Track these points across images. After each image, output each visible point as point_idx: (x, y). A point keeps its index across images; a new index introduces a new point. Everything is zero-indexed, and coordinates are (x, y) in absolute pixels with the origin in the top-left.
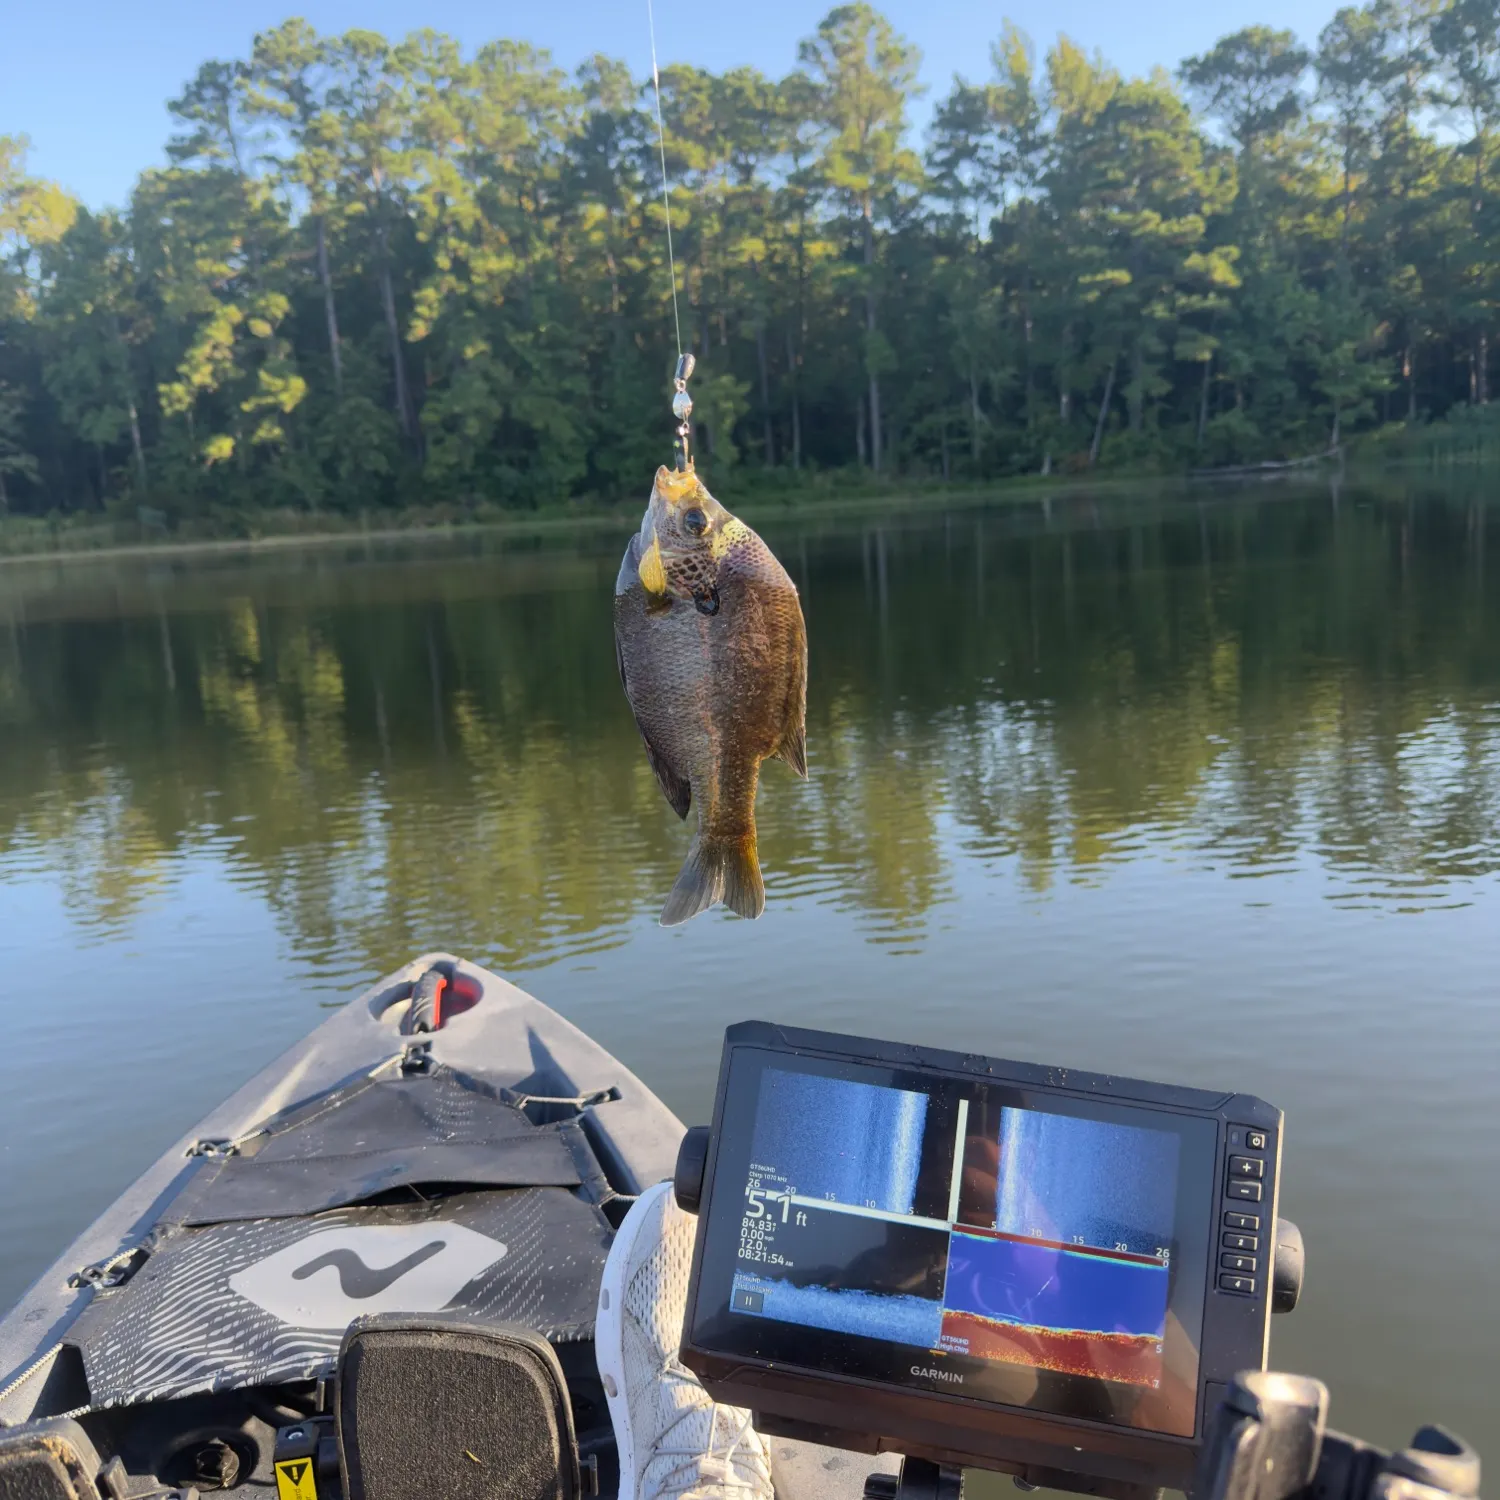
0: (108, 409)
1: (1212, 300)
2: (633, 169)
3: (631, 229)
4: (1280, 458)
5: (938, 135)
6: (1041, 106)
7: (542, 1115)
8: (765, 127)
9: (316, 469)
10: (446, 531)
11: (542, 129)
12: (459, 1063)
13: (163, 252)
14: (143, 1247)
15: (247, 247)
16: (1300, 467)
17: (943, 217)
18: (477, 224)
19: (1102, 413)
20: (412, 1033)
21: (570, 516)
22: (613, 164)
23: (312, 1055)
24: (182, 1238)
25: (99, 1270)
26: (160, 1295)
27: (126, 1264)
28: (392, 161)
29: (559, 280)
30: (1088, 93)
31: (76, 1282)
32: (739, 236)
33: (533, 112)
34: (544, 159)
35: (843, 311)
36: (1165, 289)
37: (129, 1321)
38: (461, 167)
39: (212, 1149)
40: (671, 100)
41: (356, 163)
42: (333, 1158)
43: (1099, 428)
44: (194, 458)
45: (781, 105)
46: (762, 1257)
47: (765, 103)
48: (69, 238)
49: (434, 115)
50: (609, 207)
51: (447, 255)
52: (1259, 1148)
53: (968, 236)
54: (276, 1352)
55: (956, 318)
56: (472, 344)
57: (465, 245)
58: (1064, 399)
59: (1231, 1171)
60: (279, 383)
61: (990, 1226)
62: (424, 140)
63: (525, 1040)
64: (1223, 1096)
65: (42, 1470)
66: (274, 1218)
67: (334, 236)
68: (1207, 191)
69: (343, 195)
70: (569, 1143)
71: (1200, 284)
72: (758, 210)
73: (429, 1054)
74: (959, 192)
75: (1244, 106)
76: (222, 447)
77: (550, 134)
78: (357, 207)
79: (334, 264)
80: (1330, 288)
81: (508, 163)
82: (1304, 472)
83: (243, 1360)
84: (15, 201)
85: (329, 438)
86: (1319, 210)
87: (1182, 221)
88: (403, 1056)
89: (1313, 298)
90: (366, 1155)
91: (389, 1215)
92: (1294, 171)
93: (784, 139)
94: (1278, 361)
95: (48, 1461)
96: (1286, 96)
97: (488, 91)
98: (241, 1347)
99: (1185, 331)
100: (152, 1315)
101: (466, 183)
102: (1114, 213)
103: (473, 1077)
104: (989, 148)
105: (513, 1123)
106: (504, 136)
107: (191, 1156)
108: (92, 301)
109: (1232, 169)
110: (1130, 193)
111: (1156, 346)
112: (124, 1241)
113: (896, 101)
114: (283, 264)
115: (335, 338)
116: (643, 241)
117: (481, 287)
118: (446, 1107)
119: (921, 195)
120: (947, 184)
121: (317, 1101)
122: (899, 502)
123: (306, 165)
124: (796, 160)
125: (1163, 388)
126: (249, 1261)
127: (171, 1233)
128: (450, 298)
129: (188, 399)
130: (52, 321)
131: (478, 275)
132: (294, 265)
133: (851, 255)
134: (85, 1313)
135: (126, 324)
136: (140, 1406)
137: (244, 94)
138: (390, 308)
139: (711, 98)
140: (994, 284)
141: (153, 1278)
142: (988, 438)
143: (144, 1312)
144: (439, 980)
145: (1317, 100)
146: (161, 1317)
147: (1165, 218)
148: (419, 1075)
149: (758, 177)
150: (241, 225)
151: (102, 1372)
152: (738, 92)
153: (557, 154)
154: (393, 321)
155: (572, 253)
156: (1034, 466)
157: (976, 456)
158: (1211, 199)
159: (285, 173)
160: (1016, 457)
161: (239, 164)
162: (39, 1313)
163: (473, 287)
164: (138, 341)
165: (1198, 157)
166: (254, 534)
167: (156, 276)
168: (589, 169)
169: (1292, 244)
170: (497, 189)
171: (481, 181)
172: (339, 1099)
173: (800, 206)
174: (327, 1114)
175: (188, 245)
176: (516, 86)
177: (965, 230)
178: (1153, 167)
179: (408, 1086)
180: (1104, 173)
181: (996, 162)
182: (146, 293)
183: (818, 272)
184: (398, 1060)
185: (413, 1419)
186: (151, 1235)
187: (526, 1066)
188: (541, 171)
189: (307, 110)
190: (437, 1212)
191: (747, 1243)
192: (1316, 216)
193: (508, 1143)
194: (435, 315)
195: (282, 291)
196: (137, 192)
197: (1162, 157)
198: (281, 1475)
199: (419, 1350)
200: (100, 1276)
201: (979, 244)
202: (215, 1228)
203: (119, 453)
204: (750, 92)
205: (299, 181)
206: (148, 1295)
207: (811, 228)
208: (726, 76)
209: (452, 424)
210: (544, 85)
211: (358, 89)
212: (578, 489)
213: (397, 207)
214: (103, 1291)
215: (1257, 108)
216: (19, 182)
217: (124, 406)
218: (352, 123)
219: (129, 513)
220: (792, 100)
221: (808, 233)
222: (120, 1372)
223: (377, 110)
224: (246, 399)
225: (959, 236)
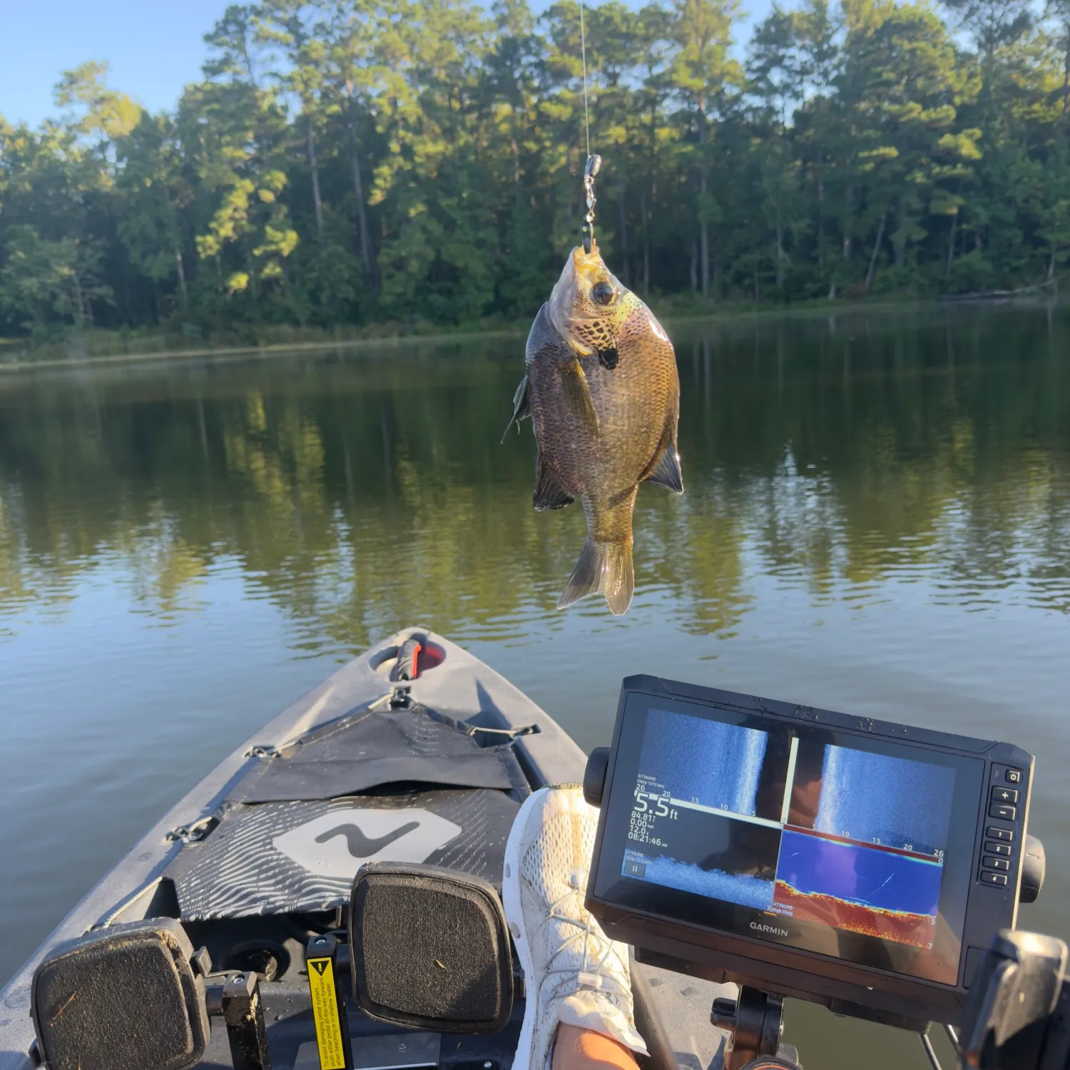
0: (162, 254)
1: (959, 170)
2: (531, 78)
3: (529, 121)
4: (1008, 288)
5: (755, 49)
6: (835, 25)
7: (486, 741)
8: (628, 45)
9: (305, 296)
10: (394, 341)
11: (467, 49)
12: (430, 702)
13: (199, 142)
14: (216, 816)
15: (258, 138)
16: (1024, 295)
17: (758, 109)
18: (419, 119)
19: (875, 253)
20: (397, 680)
21: (482, 330)
22: (517, 74)
23: (330, 692)
24: (242, 811)
25: (187, 830)
26: (227, 848)
27: (204, 827)
28: (359, 75)
29: (477, 159)
30: (871, 16)
31: (171, 837)
32: (608, 126)
33: (459, 38)
34: (467, 71)
35: (683, 179)
36: (924, 160)
37: (206, 864)
38: (408, 78)
39: (262, 753)
40: (559, 26)
41: (335, 77)
42: (345, 762)
43: (872, 264)
44: (221, 289)
45: (640, 29)
46: (645, 839)
47: (628, 27)
48: (136, 133)
49: (389, 41)
50: (514, 106)
51: (398, 141)
52: (1015, 782)
53: (777, 124)
54: (304, 891)
55: (767, 184)
56: (414, 206)
57: (410, 135)
58: (847, 243)
59: (993, 799)
60: (279, 235)
61: (812, 827)
62: (382, 59)
63: (475, 689)
64: (989, 743)
65: (156, 951)
66: (304, 801)
67: (318, 129)
68: (958, 87)
69: (325, 100)
70: (505, 761)
71: (950, 157)
72: (621, 106)
73: (409, 695)
74: (771, 90)
75: (988, 23)
76: (240, 281)
77: (472, 53)
78: (335, 108)
79: (318, 149)
80: (1051, 159)
81: (441, 75)
82: (1025, 298)
83: (282, 895)
84: (99, 108)
85: (314, 275)
86: (1043, 100)
87: (939, 109)
88: (392, 695)
89: (1037, 166)
90: (366, 761)
91: (381, 803)
92: (1025, 71)
93: (642, 53)
94: (1009, 215)
95: (160, 946)
96: (1020, 15)
97: (428, 22)
98: (280, 886)
99: (939, 192)
100: (222, 862)
101: (412, 90)
102: (886, 105)
103: (439, 712)
104: (792, 57)
105: (465, 745)
106: (439, 55)
107: (248, 757)
108: (151, 177)
109: (979, 69)
110: (898, 90)
111: (916, 204)
112: (203, 812)
113: (725, 24)
114: (283, 150)
115: (318, 203)
116: (538, 130)
117: (421, 165)
118: (421, 732)
119: (742, 93)
120: (761, 85)
121: (333, 724)
122: (721, 318)
123: (299, 78)
124: (650, 69)
125: (920, 234)
126: (286, 829)
127: (234, 808)
128: (399, 173)
129: (216, 247)
130: (124, 192)
131: (419, 156)
132: (290, 151)
133: (689, 137)
134: (177, 858)
135: (174, 193)
136: (213, 921)
137: (257, 28)
138: (357, 180)
139: (588, 24)
140: (795, 158)
141: (222, 837)
142: (790, 271)
143: (217, 859)
144: (416, 646)
145: (1043, 18)
146: (227, 863)
147: (925, 108)
148: (402, 709)
149: (621, 82)
150: (254, 123)
151: (188, 897)
152: (609, 20)
153: (476, 68)
154: (359, 190)
155: (487, 140)
156: (823, 292)
157: (780, 284)
158: (961, 93)
159: (285, 85)
160: (809, 286)
161: (252, 79)
162: (146, 856)
163: (415, 165)
164: (182, 206)
165: (952, 61)
166: (262, 342)
167: (195, 160)
168: (501, 79)
169: (1023, 127)
170: (434, 94)
171: (422, 89)
172: (349, 723)
173: (651, 102)
174: (339, 733)
175: (217, 137)
176: (448, 19)
177: (774, 118)
178: (917, 68)
179: (394, 716)
180: (880, 75)
181: (797, 67)
182: (188, 172)
183: (665, 150)
184: (388, 698)
185: (401, 936)
186: (221, 808)
187: (475, 707)
188: (464, 80)
189: (300, 38)
190: (413, 802)
191: (634, 829)
192: (1042, 105)
193: (462, 758)
194: (388, 185)
195: (281, 169)
196: (182, 100)
197: (925, 62)
198: (311, 968)
199: (406, 888)
200: (187, 834)
201: (785, 129)
202: (263, 806)
203: (169, 285)
204: (618, 19)
205: (294, 90)
206: (219, 848)
207: (661, 118)
208: (600, 8)
209: (399, 265)
210: (468, 18)
211: (337, 22)
212: (488, 310)
213: (363, 108)
214: (189, 844)
215: (998, 24)
216: (101, 93)
217: (173, 252)
218: (332, 48)
219: (176, 328)
220: (647, 26)
221: (657, 122)
222: (200, 898)
223: (350, 38)
224: (256, 246)
225: (770, 123)
